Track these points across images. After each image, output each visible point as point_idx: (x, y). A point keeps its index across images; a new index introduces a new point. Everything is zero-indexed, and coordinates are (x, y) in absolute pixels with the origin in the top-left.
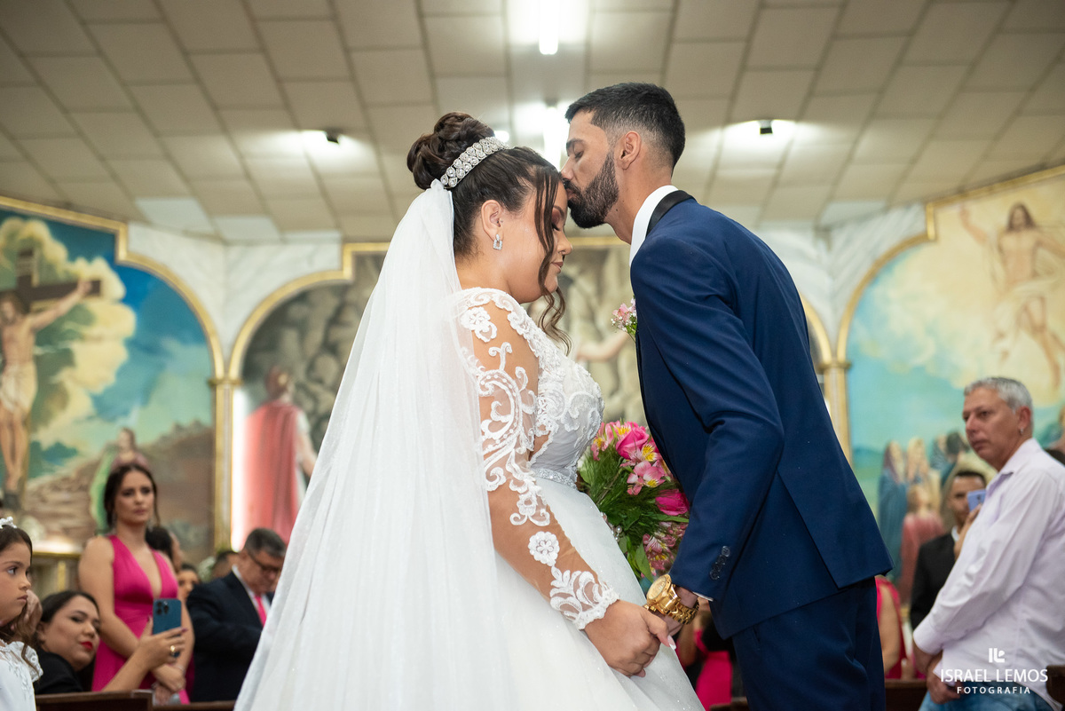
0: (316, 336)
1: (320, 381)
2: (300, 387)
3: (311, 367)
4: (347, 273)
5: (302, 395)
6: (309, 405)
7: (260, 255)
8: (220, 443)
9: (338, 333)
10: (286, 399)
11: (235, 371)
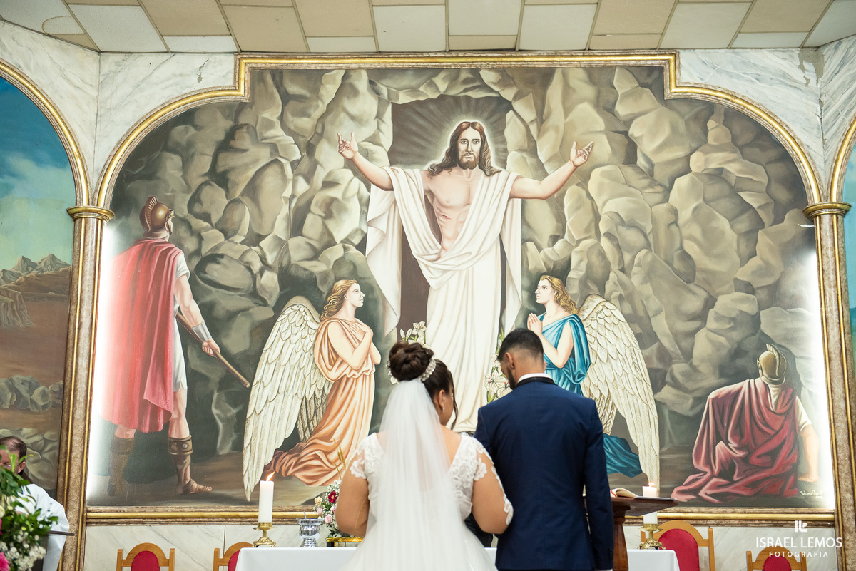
0: (203, 164)
1: (206, 217)
2: (181, 221)
3: (195, 199)
4: (243, 92)
5: (183, 230)
6: (191, 244)
7: (140, 66)
8: (84, 284)
9: (228, 161)
10: (164, 235)
11: (104, 201)
